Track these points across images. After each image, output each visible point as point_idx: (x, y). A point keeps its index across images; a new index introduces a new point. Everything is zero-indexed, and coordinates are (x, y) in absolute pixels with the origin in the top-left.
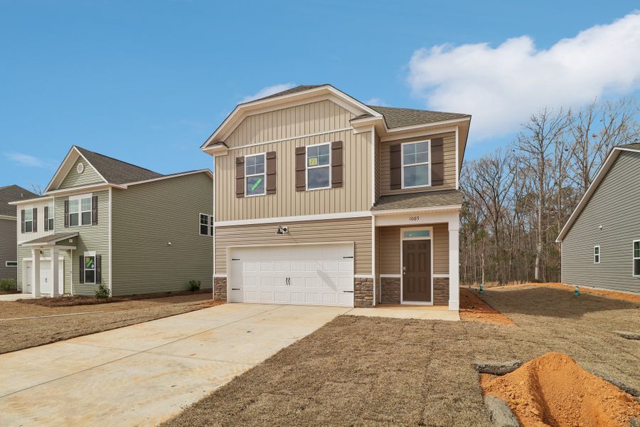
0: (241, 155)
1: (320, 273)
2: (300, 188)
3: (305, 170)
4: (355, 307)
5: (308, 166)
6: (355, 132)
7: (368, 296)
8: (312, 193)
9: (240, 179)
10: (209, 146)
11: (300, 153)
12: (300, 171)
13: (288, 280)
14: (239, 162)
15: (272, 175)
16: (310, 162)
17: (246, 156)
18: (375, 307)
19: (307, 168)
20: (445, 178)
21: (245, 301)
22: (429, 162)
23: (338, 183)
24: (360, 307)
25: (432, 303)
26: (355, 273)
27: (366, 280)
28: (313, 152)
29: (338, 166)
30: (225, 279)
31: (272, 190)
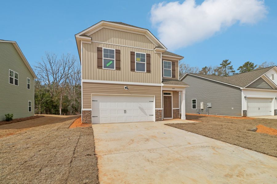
0: (100, 46)
1: (140, 108)
2: (133, 69)
3: (135, 62)
4: (156, 121)
5: (136, 61)
6: (155, 52)
7: (160, 116)
8: (138, 73)
9: (100, 59)
10: (80, 35)
11: (132, 54)
12: (132, 62)
13: (125, 111)
14: (99, 50)
15: (118, 60)
16: (137, 59)
17: (103, 48)
18: (162, 120)
19: (136, 62)
20: (176, 76)
21: (101, 122)
22: (171, 69)
23: (149, 71)
24: (157, 121)
25: (172, 118)
26: (156, 108)
27: (160, 110)
28: (138, 55)
29: (149, 64)
30: (90, 111)
31: (118, 68)
